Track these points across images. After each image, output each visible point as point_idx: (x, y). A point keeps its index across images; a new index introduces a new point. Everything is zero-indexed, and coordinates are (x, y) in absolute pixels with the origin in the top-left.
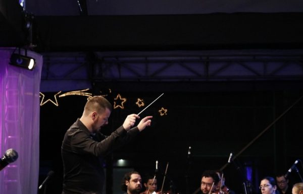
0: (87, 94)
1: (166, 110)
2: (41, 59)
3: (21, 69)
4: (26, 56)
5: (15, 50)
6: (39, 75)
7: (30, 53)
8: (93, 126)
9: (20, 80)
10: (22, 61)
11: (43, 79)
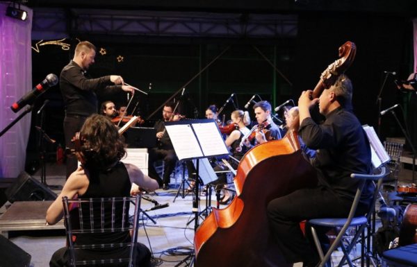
0: (62, 44)
1: (122, 58)
2: (31, 12)
3: (16, 20)
4: (19, 9)
5: (10, 4)
6: (30, 26)
7: (22, 7)
8: (83, 63)
9: (15, 29)
10: (16, 13)
11: (33, 29)
